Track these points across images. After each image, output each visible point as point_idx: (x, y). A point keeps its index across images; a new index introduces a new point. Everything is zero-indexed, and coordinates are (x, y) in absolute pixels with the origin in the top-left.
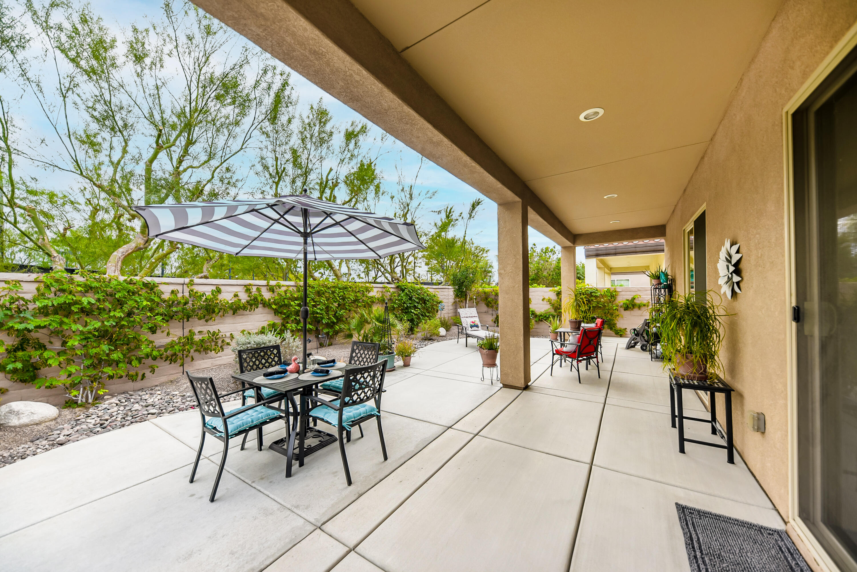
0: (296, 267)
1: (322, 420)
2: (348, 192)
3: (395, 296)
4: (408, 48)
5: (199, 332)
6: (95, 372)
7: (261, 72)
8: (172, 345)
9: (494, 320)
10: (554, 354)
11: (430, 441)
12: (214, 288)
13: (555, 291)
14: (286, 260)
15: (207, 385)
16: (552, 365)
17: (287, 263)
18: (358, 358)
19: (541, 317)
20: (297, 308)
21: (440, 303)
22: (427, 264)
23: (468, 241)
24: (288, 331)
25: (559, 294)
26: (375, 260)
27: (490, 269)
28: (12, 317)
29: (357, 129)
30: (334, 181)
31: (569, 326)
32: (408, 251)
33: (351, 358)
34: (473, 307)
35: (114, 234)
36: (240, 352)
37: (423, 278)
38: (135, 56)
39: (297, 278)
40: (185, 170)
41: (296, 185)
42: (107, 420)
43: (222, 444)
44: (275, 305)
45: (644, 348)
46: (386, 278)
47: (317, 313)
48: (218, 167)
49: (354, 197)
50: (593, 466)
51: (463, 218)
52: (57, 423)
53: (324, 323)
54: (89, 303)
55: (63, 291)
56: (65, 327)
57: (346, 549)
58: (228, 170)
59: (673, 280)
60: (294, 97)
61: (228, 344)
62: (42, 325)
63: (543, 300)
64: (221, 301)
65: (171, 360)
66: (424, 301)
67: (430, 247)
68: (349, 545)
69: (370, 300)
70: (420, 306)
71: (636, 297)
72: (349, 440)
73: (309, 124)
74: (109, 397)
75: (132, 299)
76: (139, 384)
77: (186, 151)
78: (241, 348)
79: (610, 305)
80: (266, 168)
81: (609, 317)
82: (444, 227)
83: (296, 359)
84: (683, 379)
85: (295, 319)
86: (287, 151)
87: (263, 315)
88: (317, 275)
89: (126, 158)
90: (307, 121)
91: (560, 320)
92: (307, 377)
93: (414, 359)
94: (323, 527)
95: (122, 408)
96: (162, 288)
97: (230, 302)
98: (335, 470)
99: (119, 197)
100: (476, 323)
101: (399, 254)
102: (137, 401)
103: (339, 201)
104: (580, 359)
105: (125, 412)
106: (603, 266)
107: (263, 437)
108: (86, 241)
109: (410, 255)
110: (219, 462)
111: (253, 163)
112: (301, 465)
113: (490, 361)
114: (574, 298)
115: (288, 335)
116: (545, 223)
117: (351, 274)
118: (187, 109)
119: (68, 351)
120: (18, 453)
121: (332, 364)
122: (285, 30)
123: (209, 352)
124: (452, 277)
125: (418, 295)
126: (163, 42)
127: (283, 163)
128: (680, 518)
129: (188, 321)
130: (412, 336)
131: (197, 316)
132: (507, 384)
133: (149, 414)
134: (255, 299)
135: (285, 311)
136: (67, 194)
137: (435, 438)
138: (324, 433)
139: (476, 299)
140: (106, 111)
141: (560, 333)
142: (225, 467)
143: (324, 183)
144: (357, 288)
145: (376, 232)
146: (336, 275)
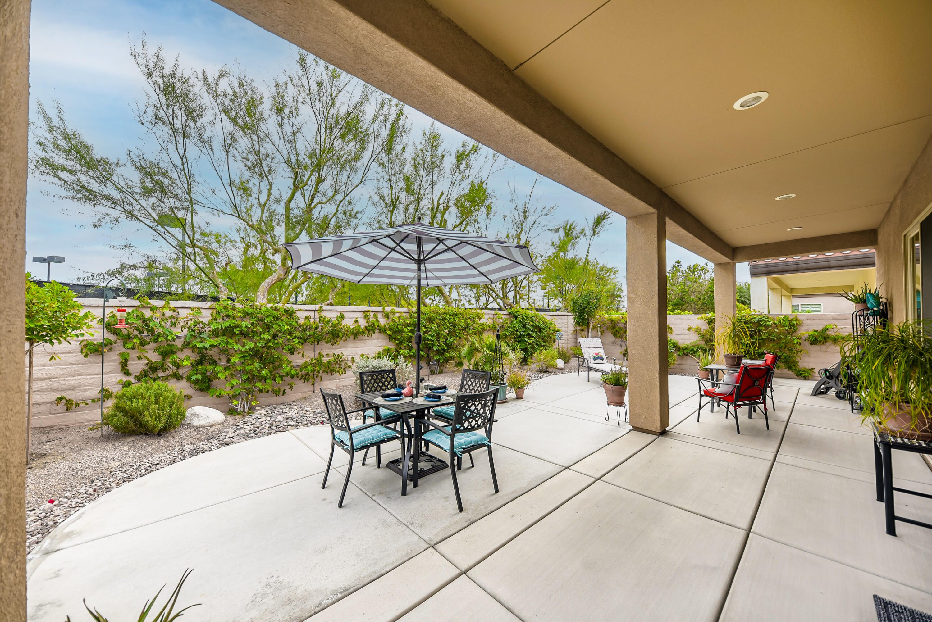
0: (408, 293)
1: (435, 444)
2: (459, 214)
3: (507, 323)
4: (522, 64)
5: (326, 355)
6: (249, 386)
7: (378, 106)
8: (305, 366)
9: (623, 353)
10: (701, 396)
11: (545, 479)
12: (338, 314)
13: (705, 319)
14: (399, 286)
15: (337, 401)
16: (700, 409)
17: (400, 289)
18: (469, 386)
19: (686, 351)
20: (409, 334)
21: (557, 331)
22: (543, 288)
23: (592, 261)
24: (402, 356)
25: (711, 322)
26: (486, 285)
27: (619, 293)
28: (195, 337)
29: (468, 149)
30: (445, 205)
31: (725, 362)
32: (521, 274)
33: (462, 386)
34: (597, 337)
35: (260, 267)
36: (361, 374)
37: (539, 303)
38: (277, 109)
39: (409, 304)
40: (315, 207)
41: (409, 212)
42: (258, 428)
43: (348, 456)
44: (390, 331)
45: (841, 395)
46: (498, 304)
47: (428, 340)
48: (342, 201)
49: (465, 220)
50: (751, 534)
51: (585, 235)
52: (224, 426)
53: (435, 350)
54: (246, 326)
55: (228, 316)
56: (230, 347)
57: (457, 572)
58: (350, 203)
59: (889, 305)
60: (408, 126)
61: (350, 367)
62: (215, 344)
63: (689, 329)
64: (344, 326)
65: (305, 378)
66: (540, 329)
67: (547, 270)
68: (461, 568)
69: (481, 327)
70: (534, 335)
71: (830, 327)
72: (459, 468)
73: (422, 150)
74: (259, 408)
75: (277, 324)
76: (281, 399)
77: (317, 190)
78: (361, 371)
79: (789, 337)
80: (382, 197)
81: (787, 353)
82: (562, 247)
83: (410, 384)
84: (894, 437)
85: (408, 345)
86: (401, 180)
87: (379, 340)
88: (427, 301)
89: (271, 199)
90: (419, 147)
91: (712, 355)
92: (420, 401)
93: (527, 392)
94: (437, 546)
95: (269, 419)
96: (299, 314)
97: (352, 327)
98: (446, 495)
99: (266, 234)
100: (600, 355)
101: (512, 278)
102: (279, 413)
103: (450, 226)
104: (739, 403)
105: (271, 422)
106: (778, 287)
107: (381, 456)
108: (242, 274)
109: (524, 279)
110: (345, 474)
111: (370, 195)
112: (415, 486)
113: (616, 399)
114: (732, 327)
115: (401, 360)
116: (691, 235)
117: (461, 300)
118: (318, 151)
119: (231, 367)
120: (200, 448)
121: (443, 390)
122: (405, 72)
123: (334, 373)
124: (571, 303)
125: (532, 322)
126: (298, 92)
127: (397, 191)
128: (879, 615)
129: (318, 344)
130: (526, 367)
131: (325, 339)
132: (637, 426)
133: (288, 425)
134: (373, 325)
135: (399, 337)
136: (228, 234)
137: (550, 476)
138: (436, 458)
139: (600, 327)
140: (256, 160)
141: (712, 370)
142: (350, 479)
143: (436, 208)
144: (468, 314)
145: (488, 256)
146: (447, 301)
